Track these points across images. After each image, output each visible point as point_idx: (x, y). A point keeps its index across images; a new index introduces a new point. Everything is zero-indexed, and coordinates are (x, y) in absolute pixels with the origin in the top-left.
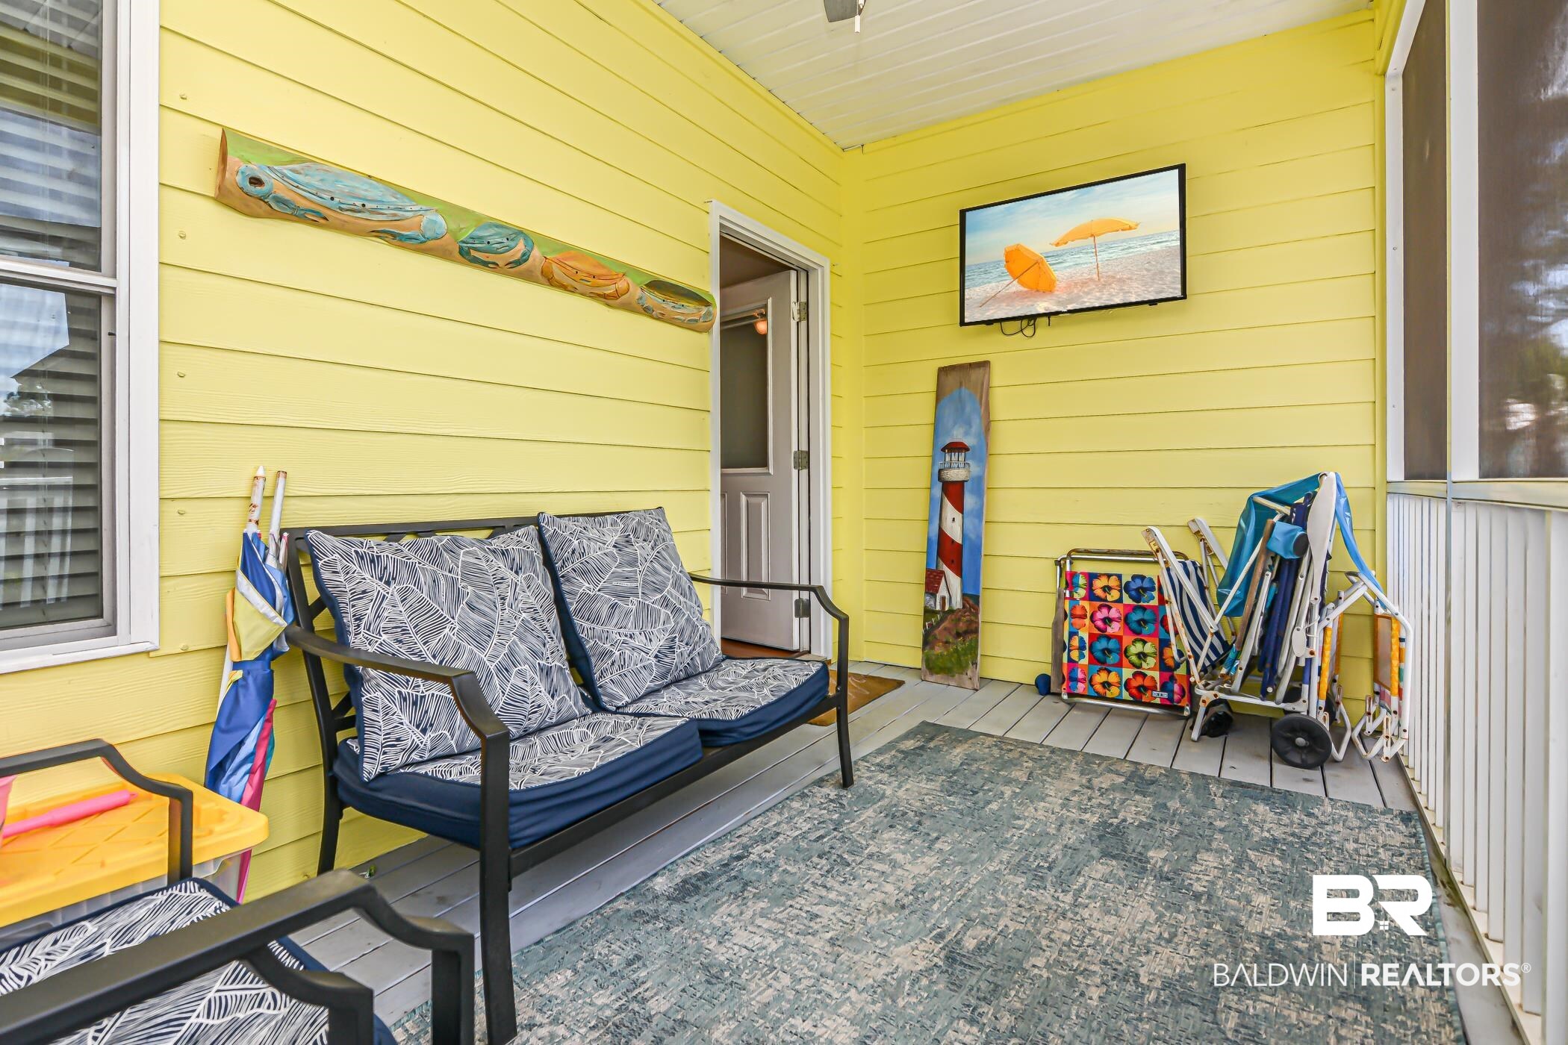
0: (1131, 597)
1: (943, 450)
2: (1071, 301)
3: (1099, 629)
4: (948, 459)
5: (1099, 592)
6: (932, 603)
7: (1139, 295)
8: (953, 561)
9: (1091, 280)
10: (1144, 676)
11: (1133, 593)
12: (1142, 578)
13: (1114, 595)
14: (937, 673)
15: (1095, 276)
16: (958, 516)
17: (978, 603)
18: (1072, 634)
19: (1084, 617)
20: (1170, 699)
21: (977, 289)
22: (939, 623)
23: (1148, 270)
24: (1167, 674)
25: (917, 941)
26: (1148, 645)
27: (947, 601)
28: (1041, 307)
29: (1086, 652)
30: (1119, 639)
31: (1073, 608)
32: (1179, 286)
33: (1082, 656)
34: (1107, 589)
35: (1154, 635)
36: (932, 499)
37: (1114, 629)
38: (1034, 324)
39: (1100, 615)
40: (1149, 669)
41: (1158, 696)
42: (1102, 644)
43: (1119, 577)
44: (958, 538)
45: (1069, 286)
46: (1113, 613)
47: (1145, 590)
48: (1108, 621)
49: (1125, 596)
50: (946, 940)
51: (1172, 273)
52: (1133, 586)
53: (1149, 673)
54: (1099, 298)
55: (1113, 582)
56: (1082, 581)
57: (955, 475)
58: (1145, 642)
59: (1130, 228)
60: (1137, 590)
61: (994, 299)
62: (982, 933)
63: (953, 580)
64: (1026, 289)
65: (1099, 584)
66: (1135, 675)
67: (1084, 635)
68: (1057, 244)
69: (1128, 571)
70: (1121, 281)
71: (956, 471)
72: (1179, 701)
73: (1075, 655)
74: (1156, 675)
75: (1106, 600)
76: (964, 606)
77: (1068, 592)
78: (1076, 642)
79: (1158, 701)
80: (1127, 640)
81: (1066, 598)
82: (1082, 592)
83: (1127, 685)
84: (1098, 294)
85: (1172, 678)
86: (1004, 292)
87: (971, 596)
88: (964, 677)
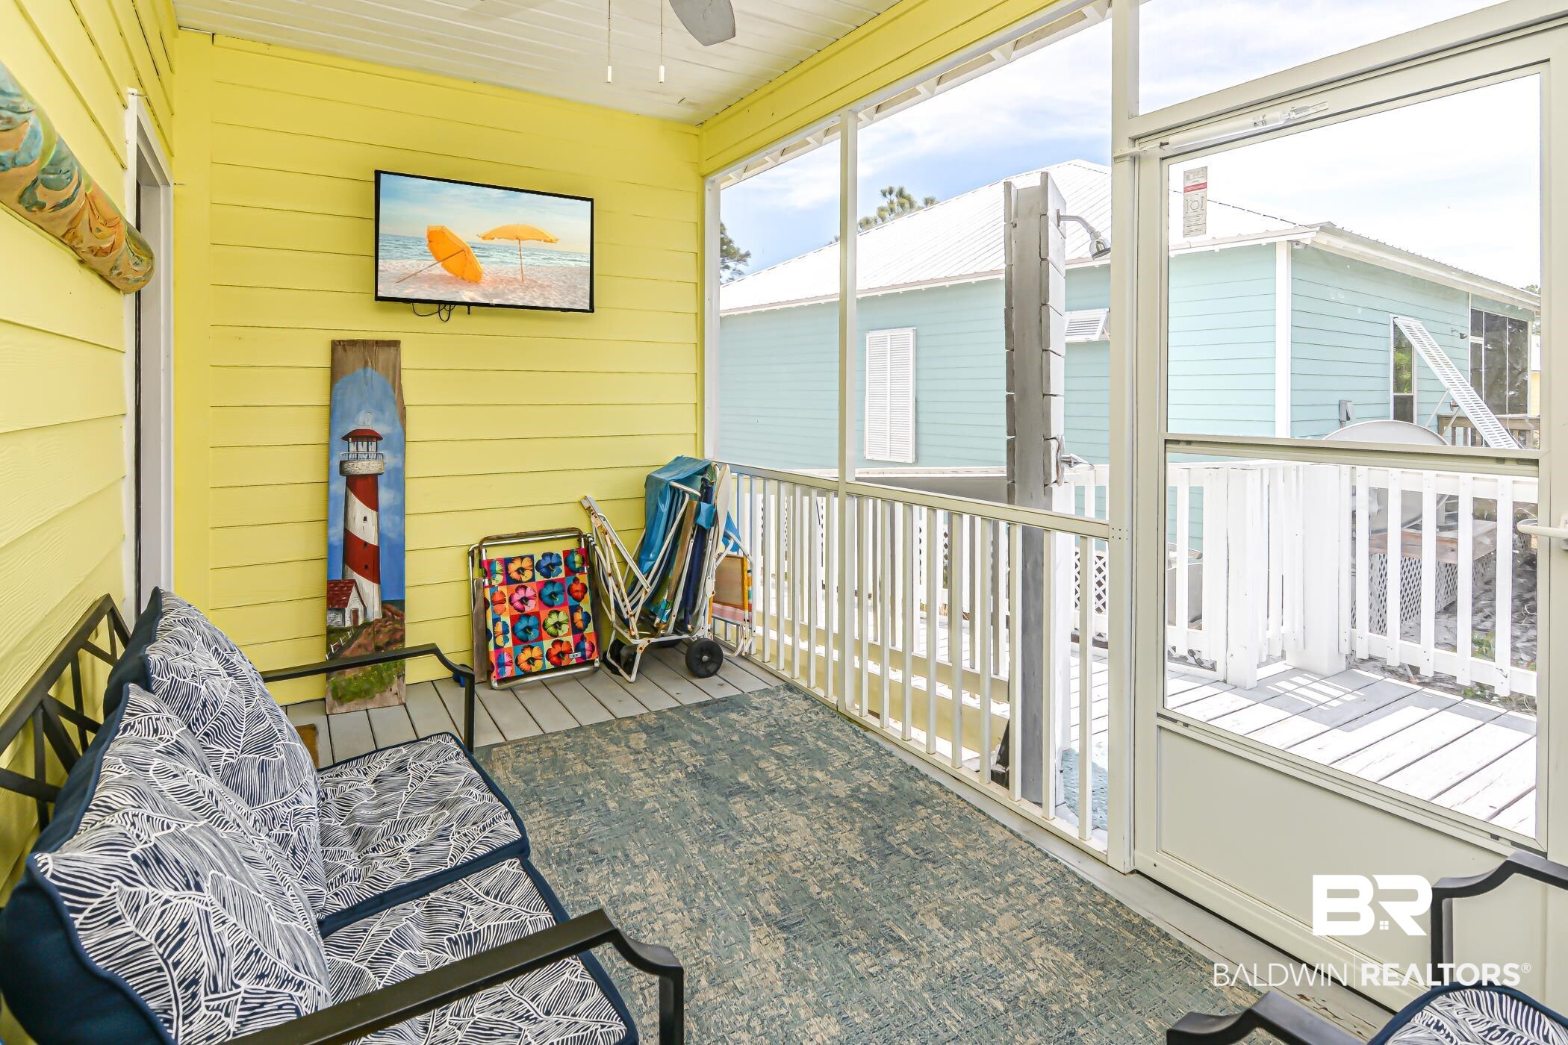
0: (542, 574)
1: (346, 438)
2: (497, 296)
3: (518, 610)
4: (353, 448)
5: (514, 575)
6: (339, 619)
7: (556, 303)
8: (366, 567)
9: (516, 279)
10: (561, 642)
11: (544, 570)
12: (551, 555)
13: (528, 575)
14: (350, 700)
15: (519, 277)
16: (371, 514)
17: (403, 609)
18: (495, 621)
19: (503, 602)
20: (583, 657)
21: (394, 262)
22: (349, 643)
23: (564, 282)
24: (578, 636)
26: (561, 614)
27: (360, 614)
28: (467, 296)
29: (510, 635)
30: (537, 615)
31: (493, 595)
32: (588, 301)
33: (506, 640)
34: (520, 571)
35: (564, 604)
36: (329, 496)
37: (531, 606)
38: (450, 310)
39: (517, 597)
40: (564, 635)
41: (573, 657)
42: (522, 624)
43: (532, 557)
44: (372, 539)
45: (495, 281)
46: (529, 593)
47: (553, 565)
48: (524, 600)
49: (537, 574)
51: (584, 289)
52: (544, 564)
53: (564, 639)
54: (523, 298)
55: (526, 563)
56: (498, 567)
57: (363, 467)
58: (558, 612)
59: (551, 241)
60: (547, 567)
61: (414, 277)
63: (369, 589)
64: (451, 275)
65: (513, 567)
66: (554, 644)
67: (506, 619)
68: (484, 238)
69: (538, 551)
70: (541, 286)
71: (365, 463)
72: (590, 656)
73: (500, 641)
74: (570, 639)
75: (521, 582)
76: (384, 615)
77: (487, 580)
78: (499, 628)
79: (574, 662)
80: (543, 614)
81: (485, 587)
82: (499, 578)
83: (548, 656)
84: (521, 294)
85: (583, 638)
86: (425, 273)
87: (392, 602)
88: (388, 694)
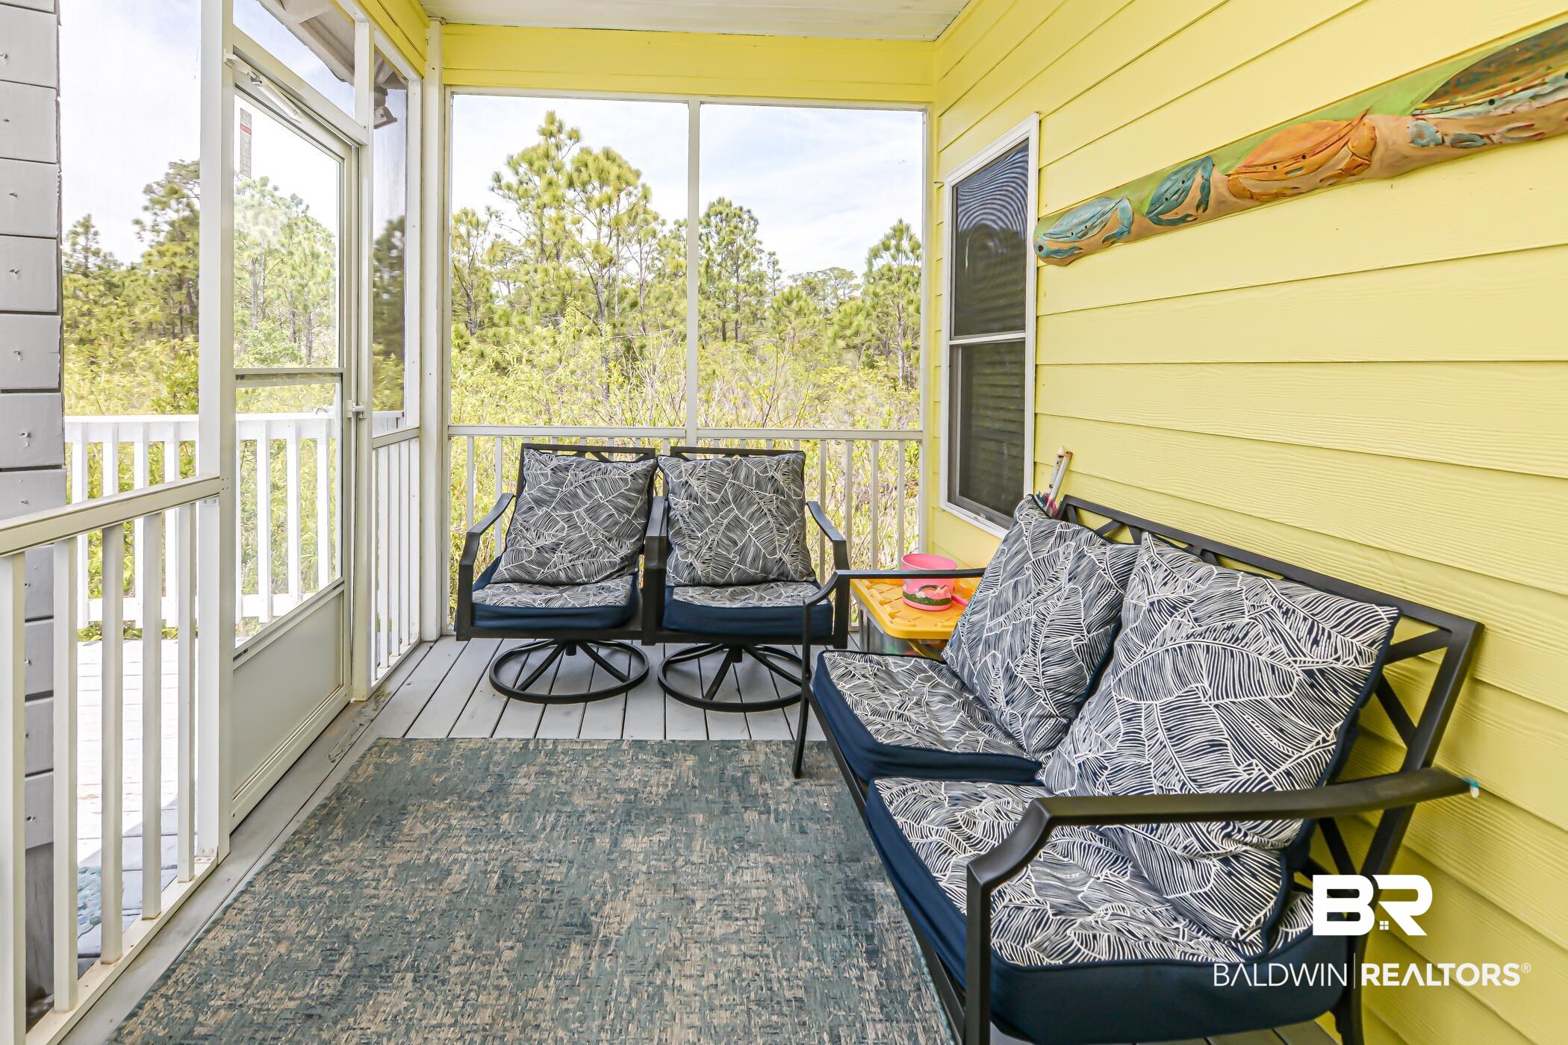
25: (622, 931)
50: (598, 943)
62: (569, 968)
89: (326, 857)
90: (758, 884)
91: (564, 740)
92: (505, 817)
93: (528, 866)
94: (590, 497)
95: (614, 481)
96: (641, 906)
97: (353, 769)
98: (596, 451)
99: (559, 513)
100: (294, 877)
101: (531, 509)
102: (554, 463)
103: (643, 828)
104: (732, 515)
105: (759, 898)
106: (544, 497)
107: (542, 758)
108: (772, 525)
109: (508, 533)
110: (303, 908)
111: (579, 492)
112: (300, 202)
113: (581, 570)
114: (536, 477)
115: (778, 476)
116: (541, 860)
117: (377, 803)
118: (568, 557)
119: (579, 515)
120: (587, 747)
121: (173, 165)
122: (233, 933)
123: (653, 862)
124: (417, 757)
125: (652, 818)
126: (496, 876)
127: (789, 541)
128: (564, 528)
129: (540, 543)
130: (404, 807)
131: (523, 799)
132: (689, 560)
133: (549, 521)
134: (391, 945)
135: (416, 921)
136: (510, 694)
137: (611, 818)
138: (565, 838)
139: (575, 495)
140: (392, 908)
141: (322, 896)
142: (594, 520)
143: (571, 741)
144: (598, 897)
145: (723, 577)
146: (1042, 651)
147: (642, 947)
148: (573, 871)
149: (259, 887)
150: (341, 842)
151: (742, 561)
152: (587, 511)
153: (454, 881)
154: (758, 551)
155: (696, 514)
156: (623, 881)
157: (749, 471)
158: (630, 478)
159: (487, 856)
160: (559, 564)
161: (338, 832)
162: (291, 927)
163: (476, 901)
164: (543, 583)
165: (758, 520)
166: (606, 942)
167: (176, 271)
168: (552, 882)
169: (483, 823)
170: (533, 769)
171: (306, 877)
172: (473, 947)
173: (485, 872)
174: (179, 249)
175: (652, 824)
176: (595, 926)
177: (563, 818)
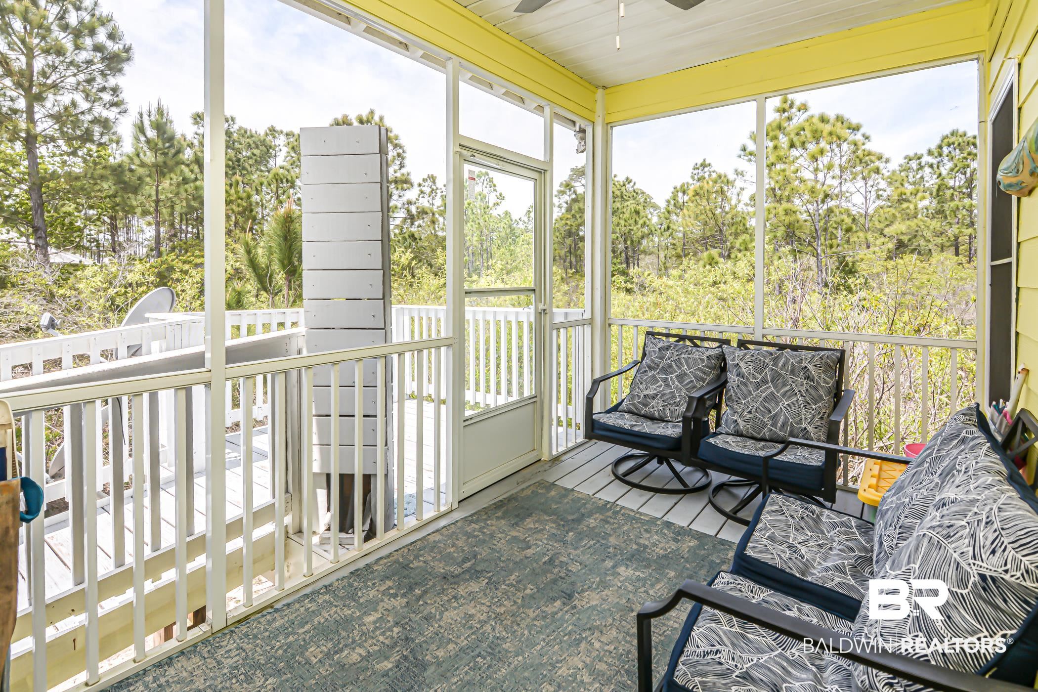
25: (585, 607)
50: (570, 606)
62: (549, 609)
89: (489, 522)
90: (677, 620)
91: (628, 509)
92: (571, 534)
93: (564, 559)
94: (679, 368)
95: (695, 360)
96: (604, 600)
97: (523, 490)
98: (691, 339)
99: (661, 376)
100: (473, 525)
101: (646, 371)
102: (661, 345)
103: (634, 566)
104: (769, 391)
105: (671, 627)
106: (653, 365)
107: (610, 513)
108: (800, 402)
109: (632, 384)
110: (468, 538)
111: (673, 364)
112: (630, 182)
113: (668, 413)
114: (650, 352)
115: (811, 367)
116: (572, 560)
117: (522, 508)
118: (661, 403)
119: (671, 378)
120: (637, 516)
121: (572, 170)
122: (441, 537)
123: (627, 584)
124: (553, 493)
125: (644, 563)
126: (548, 558)
127: (814, 416)
128: (661, 386)
129: (646, 393)
130: (531, 514)
131: (585, 529)
132: (735, 418)
133: (654, 380)
134: (488, 566)
135: (503, 561)
136: (617, 477)
137: (622, 554)
138: (591, 554)
139: (670, 366)
140: (498, 552)
141: (478, 536)
142: (681, 383)
143: (632, 510)
144: (586, 587)
145: (759, 434)
146: (900, 527)
147: (589, 618)
148: (584, 571)
149: (459, 524)
150: (498, 518)
151: (774, 425)
152: (677, 376)
153: (529, 552)
154: (786, 418)
155: (743, 387)
156: (604, 585)
157: (787, 360)
158: (706, 359)
159: (550, 547)
160: (656, 406)
161: (499, 514)
162: (460, 543)
163: (532, 565)
164: (645, 417)
165: (790, 397)
166: (574, 607)
167: (567, 228)
168: (570, 571)
169: (559, 533)
170: (601, 517)
171: (477, 527)
172: (517, 582)
173: (545, 554)
174: (569, 216)
175: (641, 566)
176: (574, 598)
177: (598, 545)
